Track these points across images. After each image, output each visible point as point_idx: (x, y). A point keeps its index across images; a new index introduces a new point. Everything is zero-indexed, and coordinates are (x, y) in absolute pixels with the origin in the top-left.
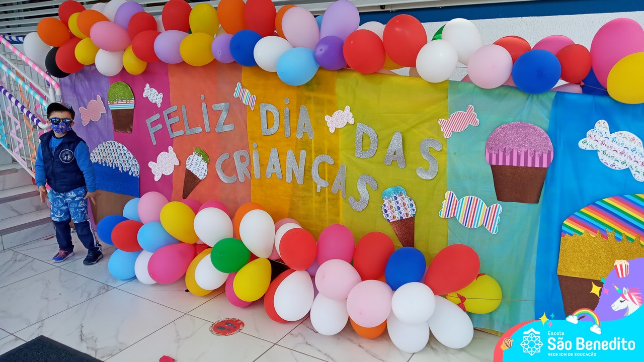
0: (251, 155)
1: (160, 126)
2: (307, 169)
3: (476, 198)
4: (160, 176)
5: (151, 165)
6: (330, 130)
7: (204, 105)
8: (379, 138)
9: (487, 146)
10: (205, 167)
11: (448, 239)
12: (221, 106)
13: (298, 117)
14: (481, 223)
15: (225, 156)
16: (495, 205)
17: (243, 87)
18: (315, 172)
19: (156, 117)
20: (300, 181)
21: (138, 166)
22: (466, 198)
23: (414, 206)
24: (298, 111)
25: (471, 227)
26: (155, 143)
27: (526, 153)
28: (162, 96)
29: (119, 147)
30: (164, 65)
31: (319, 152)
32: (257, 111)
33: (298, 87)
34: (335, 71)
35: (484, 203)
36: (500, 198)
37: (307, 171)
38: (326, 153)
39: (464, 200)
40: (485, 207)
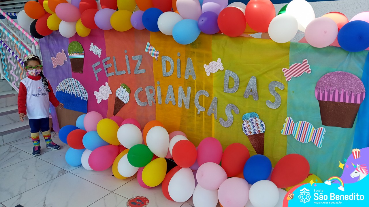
0: (156, 89)
1: (100, 70)
2: (191, 99)
3: (308, 122)
4: (101, 101)
5: (95, 93)
6: (207, 74)
7: (126, 56)
10: (128, 96)
12: (137, 57)
13: (186, 65)
14: (310, 139)
15: (140, 89)
16: (321, 128)
18: (196, 101)
19: (98, 64)
20: (187, 107)
21: (87, 95)
22: (300, 122)
24: (186, 61)
25: (303, 142)
26: (97, 80)
28: (101, 50)
29: (75, 82)
31: (199, 88)
32: (160, 61)
35: (313, 126)
37: (192, 100)
38: (204, 89)
39: (299, 124)
40: (313, 129)
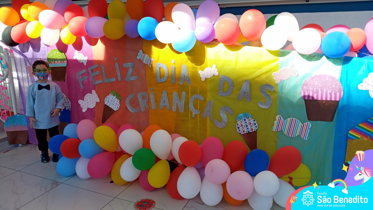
0: (149, 95)
1: (86, 77)
2: (186, 103)
3: (295, 119)
4: (86, 109)
5: (80, 102)
6: (202, 79)
7: (117, 64)
8: (235, 84)
9: (302, 88)
10: (118, 103)
11: (277, 144)
12: (129, 65)
13: (180, 71)
14: (298, 134)
15: (131, 96)
16: (307, 123)
18: (191, 105)
19: (84, 71)
20: (182, 111)
22: (289, 119)
23: (257, 125)
24: (181, 68)
25: (292, 136)
26: (82, 88)
27: (326, 92)
28: (87, 58)
31: (194, 92)
35: (300, 122)
36: (310, 119)
38: (199, 93)
39: (288, 120)
40: (300, 124)
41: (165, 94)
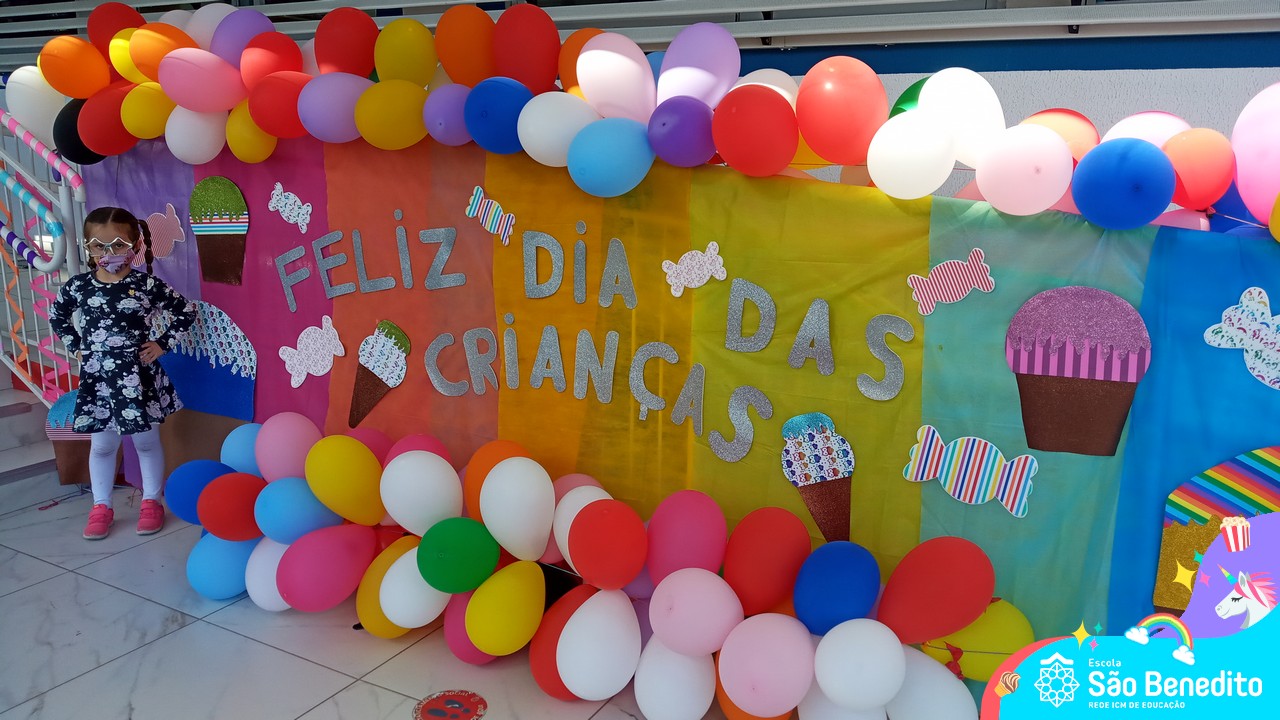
0: (500, 340)
1: (304, 273)
2: (618, 371)
3: (984, 441)
4: (303, 378)
5: (285, 353)
6: (672, 291)
7: (400, 231)
8: (780, 311)
9: (1010, 334)
10: (402, 362)
11: (921, 525)
12: (438, 234)
13: (603, 262)
14: (992, 493)
15: (444, 340)
16: (1024, 457)
17: (487, 196)
18: (636, 377)
19: (298, 252)
20: (604, 397)
21: (254, 358)
22: (961, 441)
23: (851, 456)
24: (605, 250)
25: (970, 501)
26: (293, 308)
27: (1093, 353)
28: (310, 209)
29: (212, 313)
30: (315, 144)
31: (647, 335)
32: (516, 246)
33: (607, 199)
34: (687, 168)
35: (1000, 453)
36: (1033, 444)
37: (621, 374)
38: (662, 338)
39: (958, 445)
40: (1001, 462)
41: (550, 336)
